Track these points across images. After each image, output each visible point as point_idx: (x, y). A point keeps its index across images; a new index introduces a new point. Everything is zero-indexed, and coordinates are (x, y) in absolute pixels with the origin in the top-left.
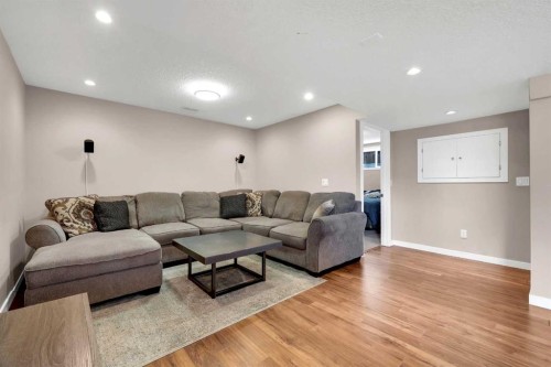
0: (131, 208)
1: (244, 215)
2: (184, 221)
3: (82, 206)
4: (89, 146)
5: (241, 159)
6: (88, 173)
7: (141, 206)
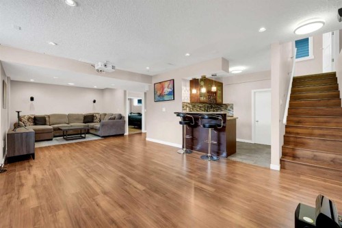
0: (47, 119)
1: (92, 122)
2: (68, 124)
3: (29, 118)
4: (32, 99)
5: (94, 101)
6: (32, 107)
7: (51, 119)
